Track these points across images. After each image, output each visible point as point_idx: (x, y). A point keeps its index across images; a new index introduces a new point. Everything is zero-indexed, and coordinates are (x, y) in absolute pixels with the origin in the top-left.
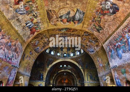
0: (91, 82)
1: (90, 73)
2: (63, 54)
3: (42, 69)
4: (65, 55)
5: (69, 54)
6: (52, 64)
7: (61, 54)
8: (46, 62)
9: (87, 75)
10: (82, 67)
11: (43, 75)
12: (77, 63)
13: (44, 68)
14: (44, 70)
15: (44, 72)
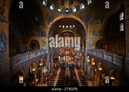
0: (93, 37)
1: (93, 29)
2: (64, 9)
3: (43, 26)
4: (67, 11)
5: (71, 9)
6: (53, 21)
7: (63, 10)
8: (46, 18)
9: (90, 31)
10: (85, 23)
11: (45, 32)
12: (81, 19)
13: (44, 25)
14: (46, 27)
15: (45, 29)
